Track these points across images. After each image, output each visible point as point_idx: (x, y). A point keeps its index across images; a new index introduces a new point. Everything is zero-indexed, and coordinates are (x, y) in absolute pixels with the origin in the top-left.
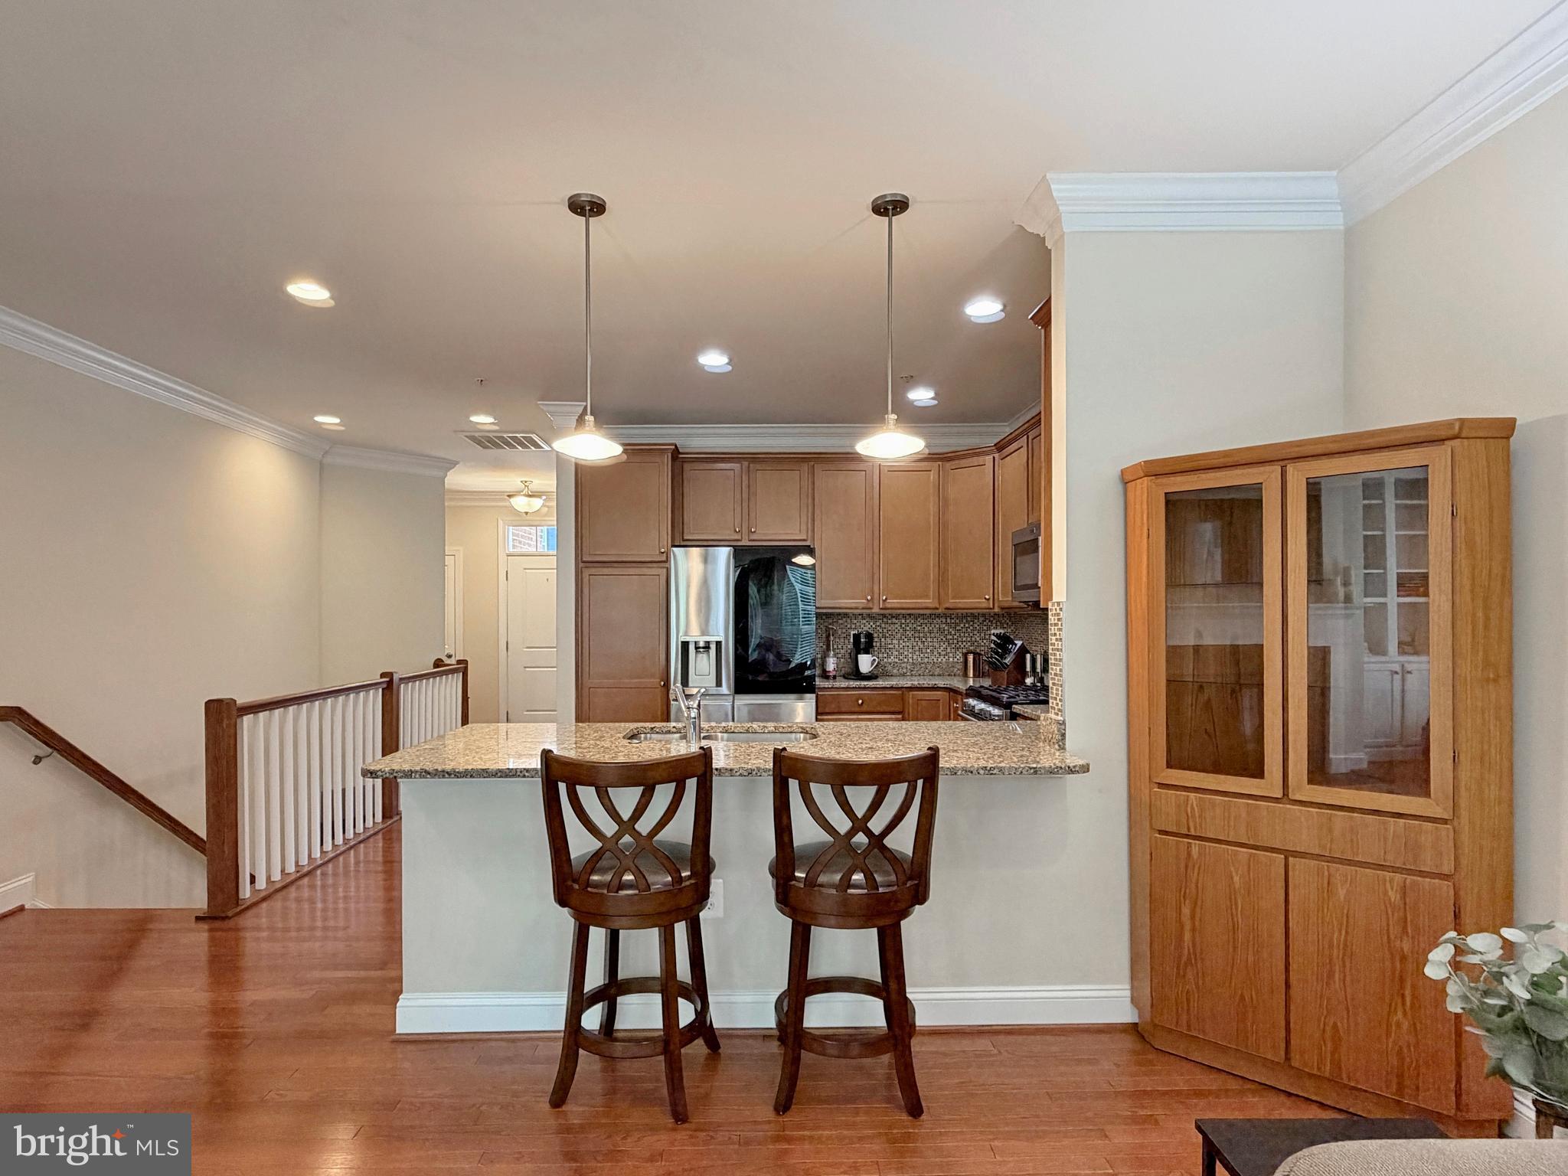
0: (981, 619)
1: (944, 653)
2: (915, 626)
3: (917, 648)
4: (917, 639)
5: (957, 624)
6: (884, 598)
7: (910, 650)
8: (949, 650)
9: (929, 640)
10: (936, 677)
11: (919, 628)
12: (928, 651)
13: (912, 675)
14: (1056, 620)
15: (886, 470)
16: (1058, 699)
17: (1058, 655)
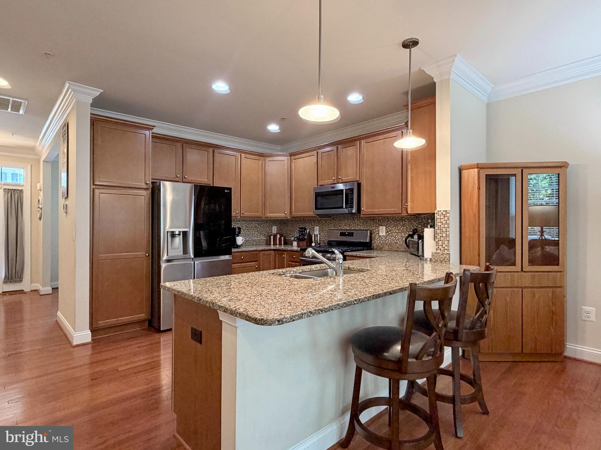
0: (269, 222)
1: (256, 236)
2: (246, 224)
3: (247, 234)
4: (247, 230)
5: (261, 224)
6: (243, 212)
7: (244, 235)
8: (258, 235)
9: (251, 230)
10: (254, 246)
11: (248, 226)
12: (251, 235)
13: (245, 246)
14: (442, 217)
15: (244, 157)
16: (444, 246)
17: (444, 230)
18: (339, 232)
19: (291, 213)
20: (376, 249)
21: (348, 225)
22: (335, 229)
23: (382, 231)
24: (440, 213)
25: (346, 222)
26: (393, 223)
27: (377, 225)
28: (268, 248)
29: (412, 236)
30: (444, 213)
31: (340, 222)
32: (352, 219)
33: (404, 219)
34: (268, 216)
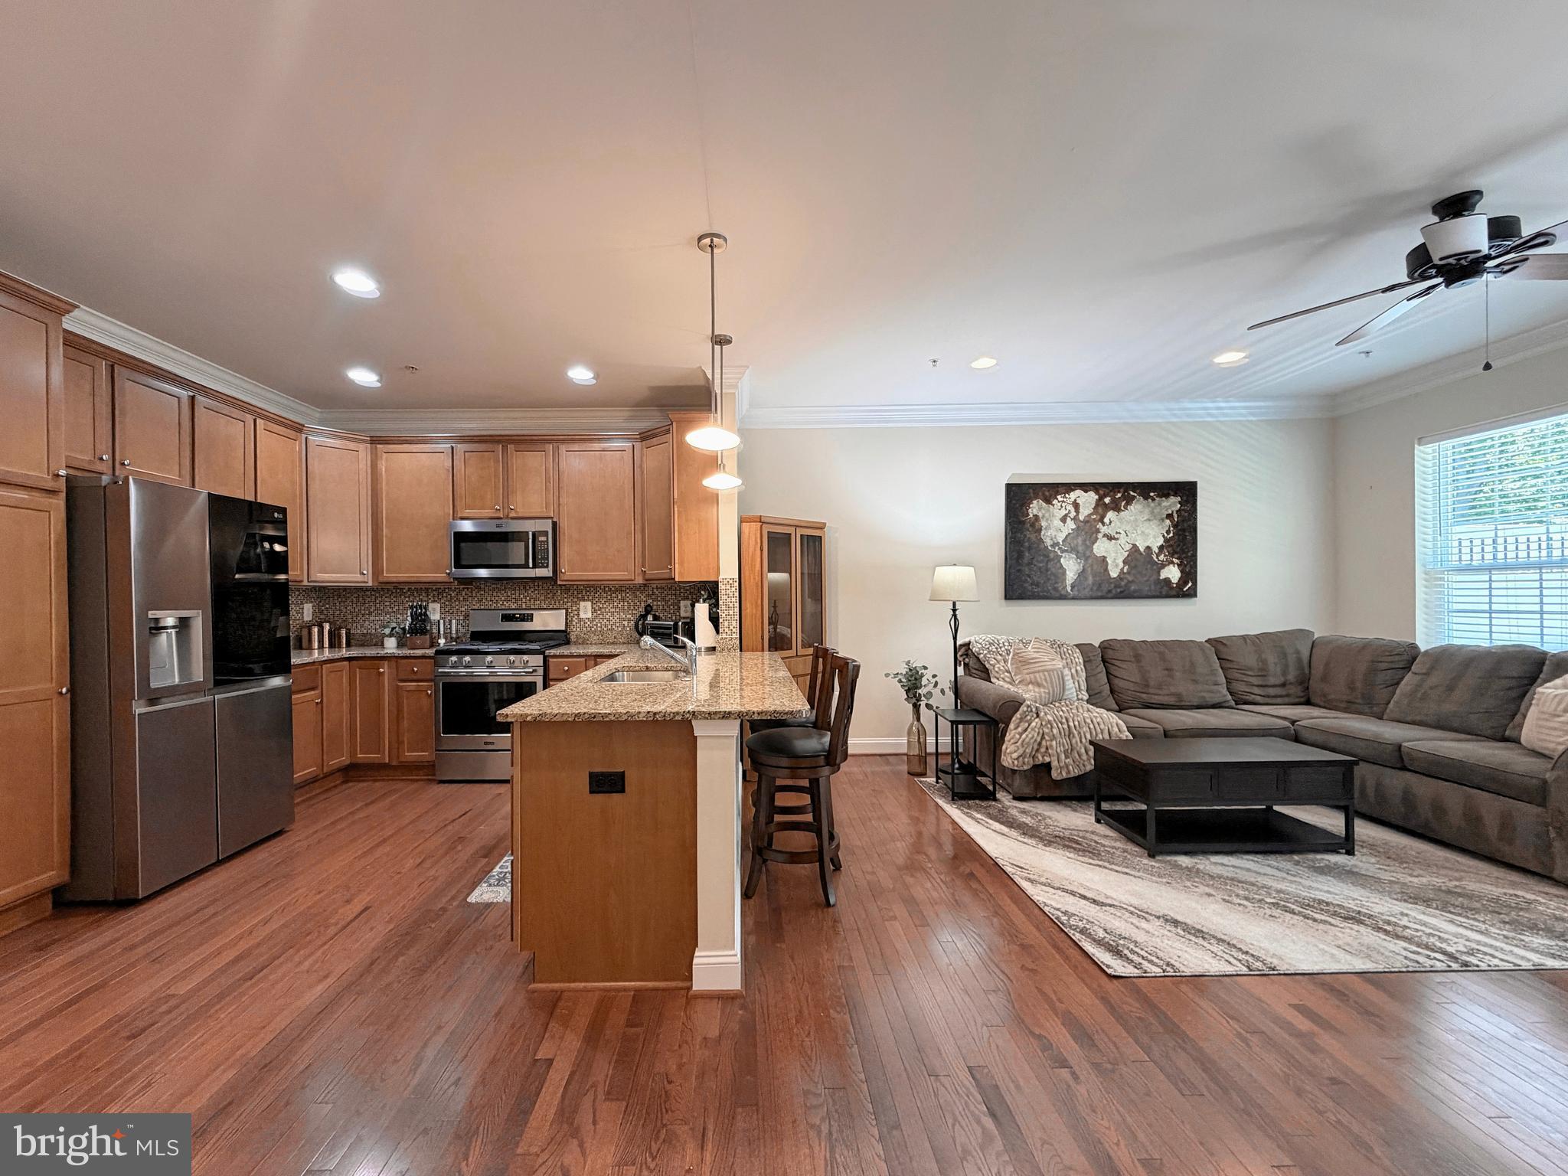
14: (728, 587)
15: (263, 427)
16: (731, 627)
17: (731, 605)
18: (501, 613)
19: (377, 570)
20: (575, 643)
21: (514, 600)
22: (482, 607)
23: (586, 610)
24: (725, 581)
25: (509, 594)
26: (605, 595)
27: (576, 600)
28: (337, 655)
29: (644, 617)
30: (731, 582)
31: (495, 594)
32: (522, 588)
33: (623, 589)
34: (318, 579)
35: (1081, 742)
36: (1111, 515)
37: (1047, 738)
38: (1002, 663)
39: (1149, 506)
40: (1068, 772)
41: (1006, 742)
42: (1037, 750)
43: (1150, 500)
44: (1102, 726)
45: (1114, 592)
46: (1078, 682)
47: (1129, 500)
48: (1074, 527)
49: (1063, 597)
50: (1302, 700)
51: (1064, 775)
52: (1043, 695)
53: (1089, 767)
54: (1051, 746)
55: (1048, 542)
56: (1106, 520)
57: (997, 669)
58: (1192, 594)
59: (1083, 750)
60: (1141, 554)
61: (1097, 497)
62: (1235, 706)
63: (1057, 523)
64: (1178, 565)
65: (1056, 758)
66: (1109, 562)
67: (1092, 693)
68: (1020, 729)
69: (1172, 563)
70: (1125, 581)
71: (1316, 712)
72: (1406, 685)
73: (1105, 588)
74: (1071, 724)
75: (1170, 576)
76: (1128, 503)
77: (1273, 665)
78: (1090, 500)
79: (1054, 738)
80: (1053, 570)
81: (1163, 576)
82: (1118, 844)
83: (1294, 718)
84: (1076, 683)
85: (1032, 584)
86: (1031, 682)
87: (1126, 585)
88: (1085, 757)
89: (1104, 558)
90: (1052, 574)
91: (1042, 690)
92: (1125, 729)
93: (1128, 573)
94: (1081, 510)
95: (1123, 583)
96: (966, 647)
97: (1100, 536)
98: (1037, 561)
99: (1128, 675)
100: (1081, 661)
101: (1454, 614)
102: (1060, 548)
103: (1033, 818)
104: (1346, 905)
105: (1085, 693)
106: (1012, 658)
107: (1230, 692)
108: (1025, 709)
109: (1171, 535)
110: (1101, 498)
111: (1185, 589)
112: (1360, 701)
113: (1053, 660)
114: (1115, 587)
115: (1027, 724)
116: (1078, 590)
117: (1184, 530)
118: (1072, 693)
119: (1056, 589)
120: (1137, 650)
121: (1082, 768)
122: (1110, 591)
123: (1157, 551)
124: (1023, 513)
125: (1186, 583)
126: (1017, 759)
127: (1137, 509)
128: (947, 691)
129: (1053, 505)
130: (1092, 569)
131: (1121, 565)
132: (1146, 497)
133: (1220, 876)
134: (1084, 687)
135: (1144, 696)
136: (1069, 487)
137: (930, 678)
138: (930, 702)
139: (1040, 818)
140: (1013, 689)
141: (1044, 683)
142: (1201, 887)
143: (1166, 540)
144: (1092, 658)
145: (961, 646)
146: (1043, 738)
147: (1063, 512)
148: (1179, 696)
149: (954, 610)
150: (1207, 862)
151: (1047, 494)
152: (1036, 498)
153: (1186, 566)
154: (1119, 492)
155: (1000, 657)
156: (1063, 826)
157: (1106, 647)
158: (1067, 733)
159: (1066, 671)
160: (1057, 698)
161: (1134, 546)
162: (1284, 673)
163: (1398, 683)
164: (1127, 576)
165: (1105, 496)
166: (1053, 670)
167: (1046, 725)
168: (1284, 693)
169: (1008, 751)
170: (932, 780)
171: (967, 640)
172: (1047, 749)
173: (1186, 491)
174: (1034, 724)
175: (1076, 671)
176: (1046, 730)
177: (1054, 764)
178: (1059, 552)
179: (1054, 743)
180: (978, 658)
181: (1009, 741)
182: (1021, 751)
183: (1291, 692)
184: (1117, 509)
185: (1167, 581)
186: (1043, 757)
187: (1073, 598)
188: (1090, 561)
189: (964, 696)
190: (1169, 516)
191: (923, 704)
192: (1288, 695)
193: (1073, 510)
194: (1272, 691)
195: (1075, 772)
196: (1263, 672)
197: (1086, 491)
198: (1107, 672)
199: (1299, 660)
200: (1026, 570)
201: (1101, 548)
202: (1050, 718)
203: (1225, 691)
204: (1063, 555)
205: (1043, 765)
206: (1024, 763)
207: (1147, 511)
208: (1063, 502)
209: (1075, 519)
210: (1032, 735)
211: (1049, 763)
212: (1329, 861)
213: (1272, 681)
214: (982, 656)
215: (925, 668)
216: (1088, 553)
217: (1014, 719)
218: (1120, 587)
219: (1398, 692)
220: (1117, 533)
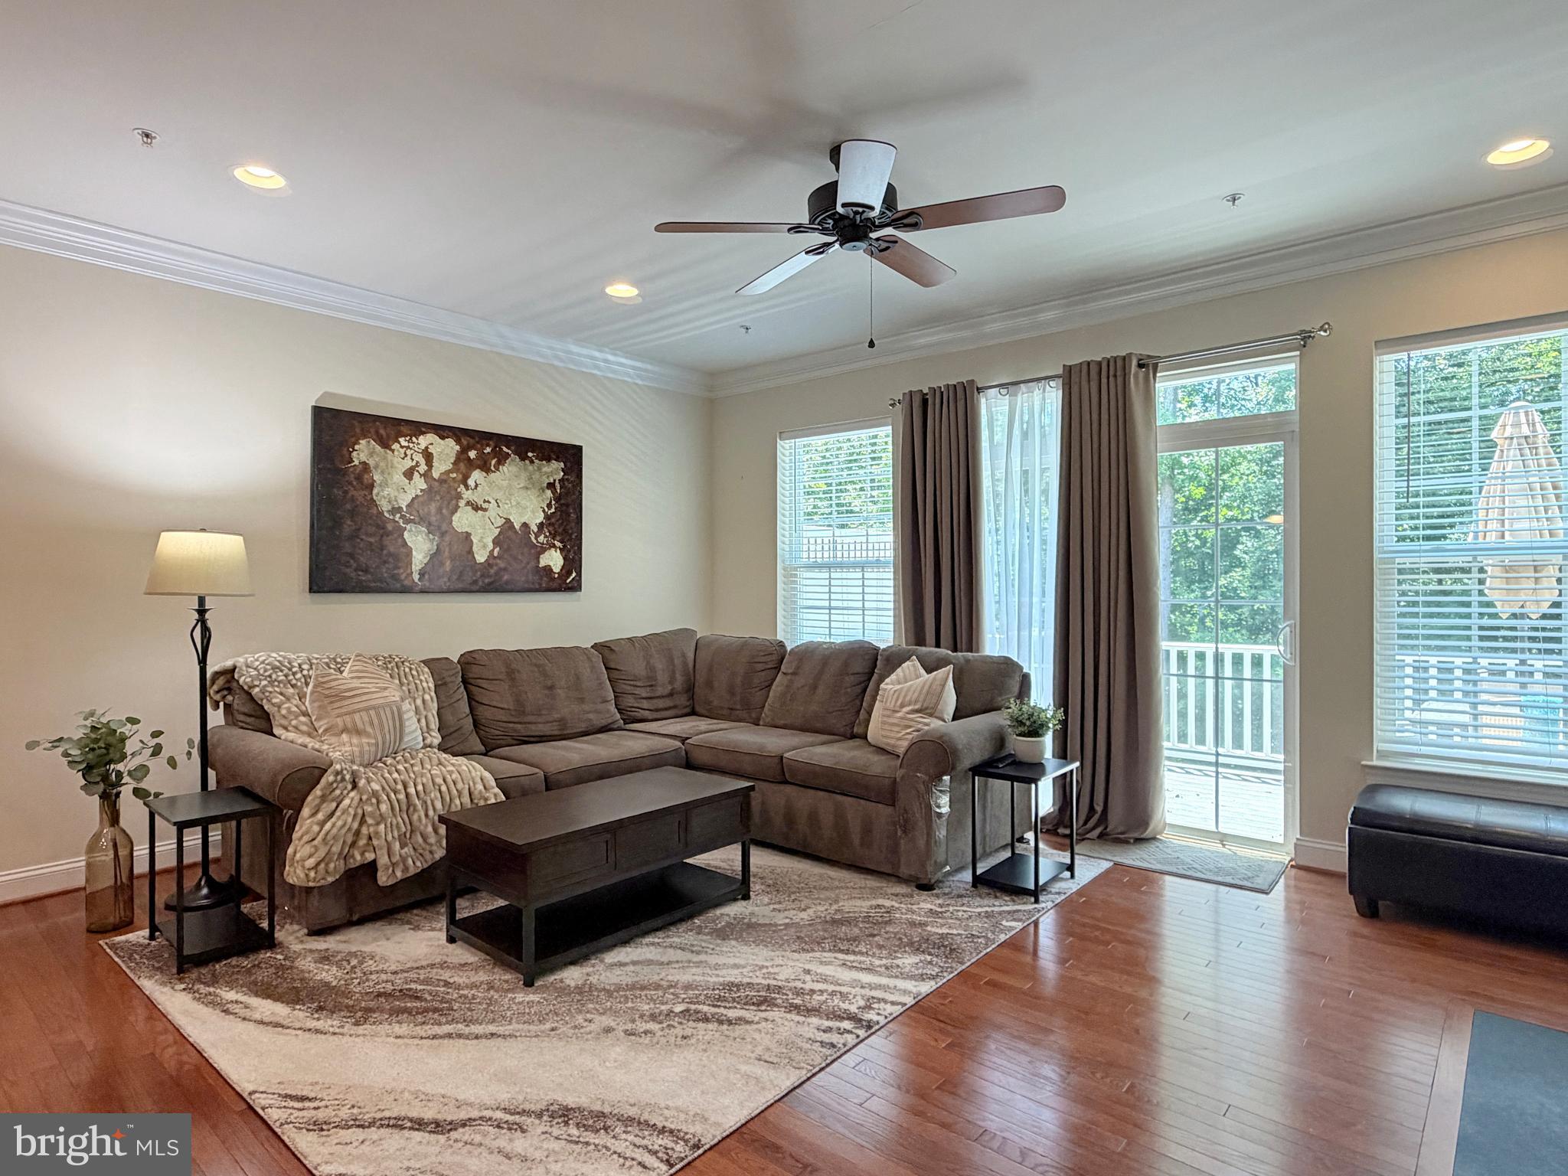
35: (427, 815)
36: (477, 476)
37: (370, 821)
38: (296, 701)
39: (526, 469)
40: (406, 869)
41: (295, 842)
42: (353, 844)
43: (527, 462)
44: (460, 785)
45: (480, 583)
46: (426, 717)
47: (502, 459)
48: (424, 486)
49: (406, 590)
50: (687, 710)
51: (399, 875)
52: (367, 748)
53: (440, 853)
54: (377, 833)
55: (385, 506)
56: (471, 482)
57: (284, 712)
58: (576, 587)
59: (430, 829)
60: (516, 532)
61: (458, 448)
62: (623, 726)
63: (398, 478)
64: (560, 549)
65: (385, 851)
66: (475, 541)
67: (445, 732)
68: (320, 816)
69: (554, 546)
70: (495, 568)
71: (703, 724)
72: (777, 686)
73: (468, 577)
74: (412, 790)
75: (551, 564)
76: (500, 463)
77: (661, 672)
78: (447, 451)
79: (382, 818)
80: (392, 549)
81: (542, 563)
82: (482, 977)
83: (684, 736)
84: (423, 721)
85: (356, 570)
86: (345, 730)
87: (496, 573)
88: (432, 840)
89: (468, 535)
90: (390, 554)
91: (365, 740)
92: (493, 783)
93: (499, 557)
94: (435, 464)
95: (492, 571)
96: (229, 676)
97: (462, 503)
98: (367, 534)
99: (498, 699)
100: (432, 685)
101: (805, 611)
102: (402, 517)
103: (339, 966)
104: (755, 981)
105: (435, 734)
106: (312, 693)
107: (618, 709)
108: (331, 778)
109: (553, 510)
110: (464, 451)
111: (567, 581)
112: (738, 707)
113: (386, 689)
114: (482, 576)
115: (334, 805)
116: (430, 580)
117: (567, 505)
118: (415, 738)
119: (394, 577)
120: (510, 663)
121: (428, 856)
122: (475, 582)
123: (536, 530)
124: (342, 456)
125: (569, 573)
126: (316, 867)
127: (511, 470)
128: (181, 759)
129: (393, 451)
130: (450, 549)
131: (491, 546)
132: (523, 458)
133: (619, 988)
134: (434, 724)
135: (519, 726)
136: (418, 428)
137: (147, 739)
138: (143, 785)
139: (354, 962)
140: (312, 743)
141: (369, 729)
142: (597, 1018)
143: (547, 517)
144: (448, 679)
145: (217, 675)
146: (363, 821)
147: (408, 463)
148: (562, 721)
149: (202, 612)
150: (601, 967)
151: (382, 431)
152: (365, 437)
153: (569, 551)
154: (488, 445)
155: (291, 690)
156: (393, 968)
157: (469, 660)
158: (404, 808)
159: (406, 706)
160: (391, 750)
161: (508, 521)
162: (672, 681)
163: (770, 686)
164: (498, 561)
165: (470, 448)
166: (383, 706)
167: (369, 799)
168: (672, 704)
169: (298, 856)
170: (140, 936)
171: (229, 663)
172: (370, 838)
173: (570, 456)
174: (347, 802)
175: (424, 701)
176: (369, 809)
177: (383, 860)
178: (401, 521)
179: (382, 826)
180: (250, 694)
181: (300, 839)
182: (322, 853)
183: (678, 702)
184: (486, 468)
185: (548, 570)
186: (362, 854)
187: (422, 592)
188: (447, 538)
189: (218, 765)
190: (551, 486)
191: (126, 791)
192: (675, 707)
193: (423, 462)
194: (660, 703)
195: (415, 866)
196: (651, 682)
197: (443, 438)
198: (469, 698)
199: (685, 664)
200: (347, 547)
201: (463, 520)
202: (376, 787)
203: (613, 709)
204: (408, 527)
205: (363, 866)
206: (327, 872)
207: (524, 475)
208: (408, 447)
209: (426, 475)
210: (343, 821)
211: (374, 862)
212: (728, 915)
213: (660, 691)
214: (257, 690)
215: (133, 721)
216: (444, 527)
217: (310, 798)
218: (490, 576)
219: (771, 694)
220: (485, 501)
